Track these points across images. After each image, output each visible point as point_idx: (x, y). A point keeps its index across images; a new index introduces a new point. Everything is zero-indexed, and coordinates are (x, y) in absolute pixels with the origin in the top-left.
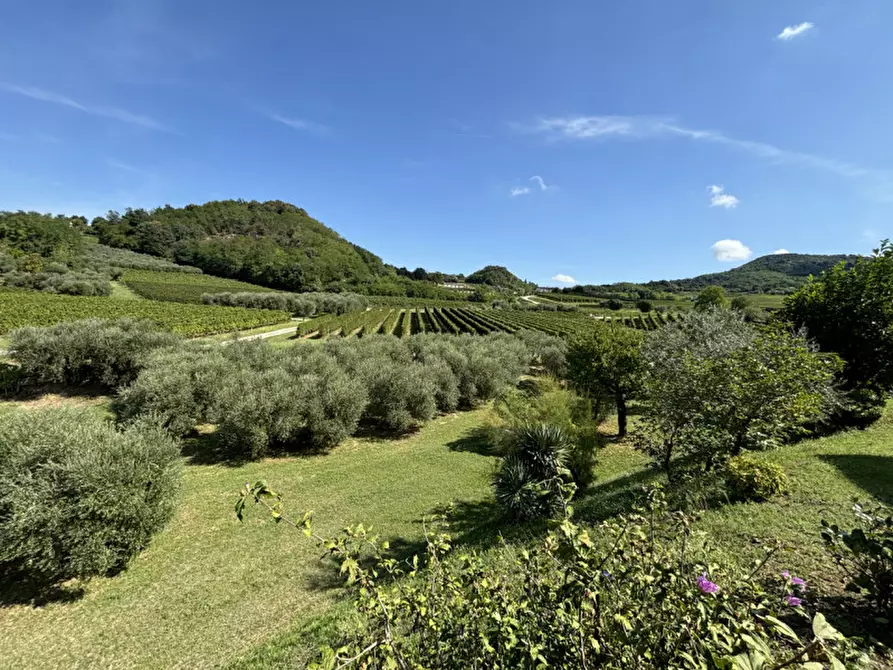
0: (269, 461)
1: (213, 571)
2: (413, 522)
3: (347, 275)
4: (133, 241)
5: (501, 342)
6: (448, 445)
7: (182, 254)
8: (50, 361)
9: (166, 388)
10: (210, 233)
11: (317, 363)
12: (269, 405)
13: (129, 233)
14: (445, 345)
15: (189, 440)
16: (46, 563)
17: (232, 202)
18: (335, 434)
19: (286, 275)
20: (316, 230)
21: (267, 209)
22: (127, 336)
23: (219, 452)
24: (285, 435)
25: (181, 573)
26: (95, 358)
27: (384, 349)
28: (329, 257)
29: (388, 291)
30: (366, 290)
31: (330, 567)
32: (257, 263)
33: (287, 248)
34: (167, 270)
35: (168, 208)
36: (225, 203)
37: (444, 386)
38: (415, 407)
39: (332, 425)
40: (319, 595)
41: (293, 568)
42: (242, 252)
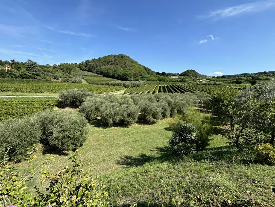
0: (113, 128)
1: (95, 154)
2: (149, 150)
3: (140, 75)
4: (87, 68)
5: (188, 96)
6: (165, 128)
7: (98, 71)
8: (67, 99)
9: (89, 107)
10: (105, 65)
11: (127, 101)
12: (113, 113)
13: (86, 67)
14: (167, 96)
15: (95, 121)
16: (60, 146)
17: (110, 55)
18: (131, 122)
19: (124, 76)
20: (132, 62)
21: (119, 57)
22: (82, 93)
23: (101, 124)
24: (117, 121)
25: (88, 154)
26: (76, 98)
27: (148, 98)
28: (136, 70)
29: (152, 80)
30: (146, 80)
31: (124, 159)
32: (116, 73)
33: (124, 68)
34: (94, 76)
35: (95, 59)
36: (108, 56)
37: (165, 110)
38: (155, 116)
39: (130, 119)
40: (119, 166)
41: (114, 157)
42: (112, 70)
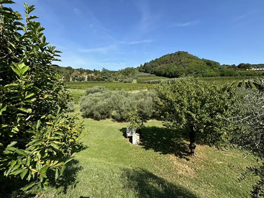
3: (195, 71)
4: (144, 70)
10: (160, 65)
17: (166, 55)
19: (175, 74)
21: (175, 55)
29: (210, 75)
30: (201, 75)
32: (168, 71)
33: (178, 65)
34: (148, 76)
35: (152, 60)
42: (165, 69)
